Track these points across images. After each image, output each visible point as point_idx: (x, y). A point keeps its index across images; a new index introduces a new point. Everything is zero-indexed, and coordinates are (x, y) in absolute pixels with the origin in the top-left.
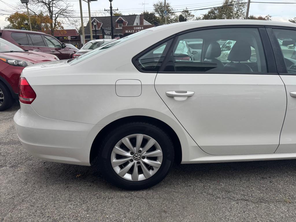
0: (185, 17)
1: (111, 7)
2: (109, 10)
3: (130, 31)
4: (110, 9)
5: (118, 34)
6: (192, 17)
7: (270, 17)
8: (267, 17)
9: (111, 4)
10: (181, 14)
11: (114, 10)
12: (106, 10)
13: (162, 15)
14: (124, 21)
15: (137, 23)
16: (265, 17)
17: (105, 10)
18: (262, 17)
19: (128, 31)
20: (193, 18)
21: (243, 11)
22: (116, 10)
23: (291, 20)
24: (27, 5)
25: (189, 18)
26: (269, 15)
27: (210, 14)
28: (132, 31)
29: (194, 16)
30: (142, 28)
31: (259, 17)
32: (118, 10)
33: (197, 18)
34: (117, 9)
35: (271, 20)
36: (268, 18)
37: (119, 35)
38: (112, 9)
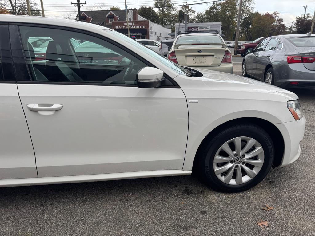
0: (185, 13)
2: (76, 4)
3: (120, 27)
4: (77, 2)
6: (192, 13)
7: (278, 13)
8: (274, 13)
10: (181, 9)
11: (81, 4)
12: (74, 4)
13: (163, 10)
14: (115, 16)
15: (130, 19)
16: (272, 14)
18: (269, 13)
19: (118, 27)
20: (194, 14)
21: (248, 7)
22: (84, 4)
23: (298, 17)
25: (189, 13)
26: (276, 12)
27: (212, 10)
28: (122, 27)
29: (195, 11)
30: (132, 24)
31: (266, 13)
32: (86, 3)
33: (198, 14)
35: (278, 17)
36: (276, 15)
38: (80, 2)
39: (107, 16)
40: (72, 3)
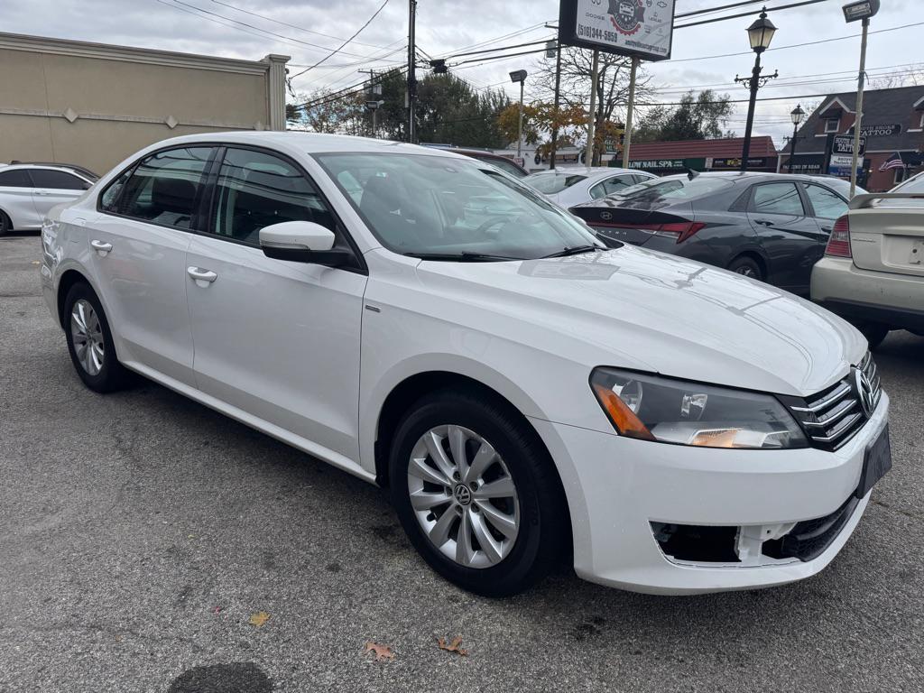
1: (757, 70)
2: (748, 79)
4: (751, 75)
5: (898, 151)
9: (758, 60)
11: (763, 77)
12: (741, 80)
17: (736, 80)
22: (771, 76)
24: (522, 84)
32: (776, 75)
34: (774, 73)
37: (901, 153)
38: (760, 75)
39: (915, 105)
40: (739, 78)
